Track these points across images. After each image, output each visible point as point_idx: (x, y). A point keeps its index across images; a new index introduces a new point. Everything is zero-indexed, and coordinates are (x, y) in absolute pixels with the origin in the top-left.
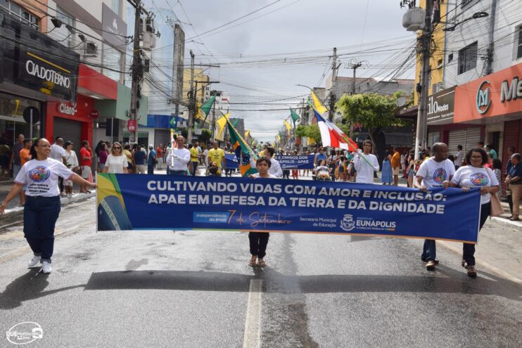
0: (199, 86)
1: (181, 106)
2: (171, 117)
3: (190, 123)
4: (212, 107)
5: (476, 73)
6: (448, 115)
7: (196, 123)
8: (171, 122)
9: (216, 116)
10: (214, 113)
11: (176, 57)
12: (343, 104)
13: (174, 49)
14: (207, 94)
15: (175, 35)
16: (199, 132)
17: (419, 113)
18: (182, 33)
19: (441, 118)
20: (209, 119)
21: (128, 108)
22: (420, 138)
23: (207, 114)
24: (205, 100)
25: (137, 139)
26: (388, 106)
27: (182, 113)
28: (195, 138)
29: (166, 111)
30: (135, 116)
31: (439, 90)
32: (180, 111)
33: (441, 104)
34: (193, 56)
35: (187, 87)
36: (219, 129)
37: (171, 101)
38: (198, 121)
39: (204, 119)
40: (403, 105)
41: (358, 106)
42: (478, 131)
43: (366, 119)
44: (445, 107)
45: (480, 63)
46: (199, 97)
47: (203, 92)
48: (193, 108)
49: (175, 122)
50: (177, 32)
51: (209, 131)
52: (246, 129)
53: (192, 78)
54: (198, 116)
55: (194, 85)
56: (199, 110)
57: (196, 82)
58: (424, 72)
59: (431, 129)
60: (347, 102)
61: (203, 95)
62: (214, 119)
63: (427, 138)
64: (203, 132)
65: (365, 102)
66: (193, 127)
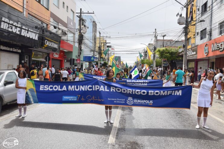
0: (103, 44)
1: (95, 53)
2: (92, 57)
3: (99, 59)
4: (108, 53)
5: (206, 40)
6: (196, 56)
7: (101, 59)
8: (92, 59)
9: (109, 56)
10: (108, 55)
11: (94, 34)
12: (158, 52)
13: (93, 31)
14: (105, 47)
15: (93, 25)
16: (103, 62)
17: (184, 55)
18: (96, 24)
19: (193, 57)
20: (106, 58)
21: (77, 54)
22: (185, 64)
23: (106, 55)
24: (105, 50)
25: (80, 66)
26: (175, 52)
27: (96, 55)
28: (101, 65)
29: (90, 54)
30: (80, 58)
31: (193, 46)
32: (95, 54)
33: (193, 52)
34: (100, 33)
35: (98, 45)
36: (110, 61)
37: (91, 51)
38: (102, 58)
39: (104, 57)
40: (181, 51)
41: (163, 52)
42: (207, 62)
43: (166, 57)
44: (195, 53)
45: (207, 36)
46: (102, 49)
47: (104, 46)
48: (100, 53)
49: (93, 59)
50: (94, 24)
51: (107, 62)
52: (121, 61)
53: (100, 42)
54: (102, 56)
55: (101, 44)
56: (103, 54)
57: (101, 43)
58: (186, 40)
59: (189, 61)
60: (159, 51)
61: (104, 48)
62: (108, 57)
63: (187, 65)
64: (104, 63)
65: (166, 50)
66: (100, 60)
